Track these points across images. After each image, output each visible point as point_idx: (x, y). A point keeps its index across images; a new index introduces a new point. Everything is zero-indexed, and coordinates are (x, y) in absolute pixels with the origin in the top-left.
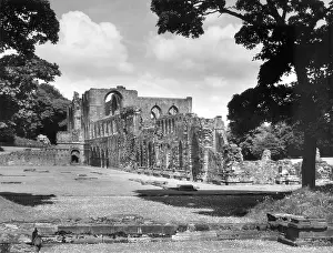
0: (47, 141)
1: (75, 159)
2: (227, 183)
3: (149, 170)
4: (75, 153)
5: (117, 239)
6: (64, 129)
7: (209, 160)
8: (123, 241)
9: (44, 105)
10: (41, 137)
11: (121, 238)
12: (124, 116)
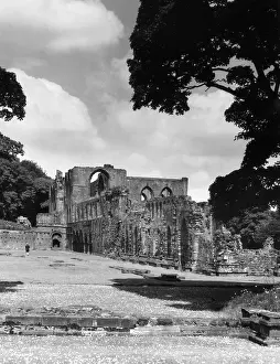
0: (28, 223)
1: (56, 243)
2: (217, 274)
3: (134, 258)
4: (56, 237)
5: (70, 331)
6: (46, 210)
7: (200, 247)
8: (75, 334)
9: (25, 184)
10: (22, 218)
11: (74, 331)
12: (109, 198)
